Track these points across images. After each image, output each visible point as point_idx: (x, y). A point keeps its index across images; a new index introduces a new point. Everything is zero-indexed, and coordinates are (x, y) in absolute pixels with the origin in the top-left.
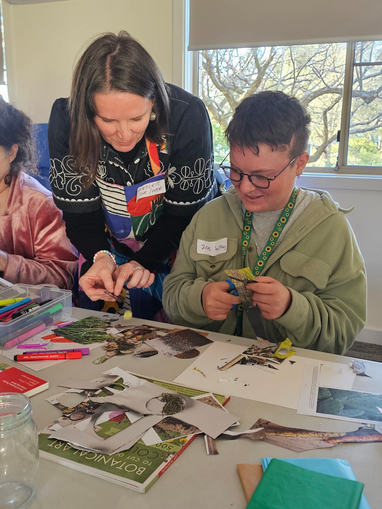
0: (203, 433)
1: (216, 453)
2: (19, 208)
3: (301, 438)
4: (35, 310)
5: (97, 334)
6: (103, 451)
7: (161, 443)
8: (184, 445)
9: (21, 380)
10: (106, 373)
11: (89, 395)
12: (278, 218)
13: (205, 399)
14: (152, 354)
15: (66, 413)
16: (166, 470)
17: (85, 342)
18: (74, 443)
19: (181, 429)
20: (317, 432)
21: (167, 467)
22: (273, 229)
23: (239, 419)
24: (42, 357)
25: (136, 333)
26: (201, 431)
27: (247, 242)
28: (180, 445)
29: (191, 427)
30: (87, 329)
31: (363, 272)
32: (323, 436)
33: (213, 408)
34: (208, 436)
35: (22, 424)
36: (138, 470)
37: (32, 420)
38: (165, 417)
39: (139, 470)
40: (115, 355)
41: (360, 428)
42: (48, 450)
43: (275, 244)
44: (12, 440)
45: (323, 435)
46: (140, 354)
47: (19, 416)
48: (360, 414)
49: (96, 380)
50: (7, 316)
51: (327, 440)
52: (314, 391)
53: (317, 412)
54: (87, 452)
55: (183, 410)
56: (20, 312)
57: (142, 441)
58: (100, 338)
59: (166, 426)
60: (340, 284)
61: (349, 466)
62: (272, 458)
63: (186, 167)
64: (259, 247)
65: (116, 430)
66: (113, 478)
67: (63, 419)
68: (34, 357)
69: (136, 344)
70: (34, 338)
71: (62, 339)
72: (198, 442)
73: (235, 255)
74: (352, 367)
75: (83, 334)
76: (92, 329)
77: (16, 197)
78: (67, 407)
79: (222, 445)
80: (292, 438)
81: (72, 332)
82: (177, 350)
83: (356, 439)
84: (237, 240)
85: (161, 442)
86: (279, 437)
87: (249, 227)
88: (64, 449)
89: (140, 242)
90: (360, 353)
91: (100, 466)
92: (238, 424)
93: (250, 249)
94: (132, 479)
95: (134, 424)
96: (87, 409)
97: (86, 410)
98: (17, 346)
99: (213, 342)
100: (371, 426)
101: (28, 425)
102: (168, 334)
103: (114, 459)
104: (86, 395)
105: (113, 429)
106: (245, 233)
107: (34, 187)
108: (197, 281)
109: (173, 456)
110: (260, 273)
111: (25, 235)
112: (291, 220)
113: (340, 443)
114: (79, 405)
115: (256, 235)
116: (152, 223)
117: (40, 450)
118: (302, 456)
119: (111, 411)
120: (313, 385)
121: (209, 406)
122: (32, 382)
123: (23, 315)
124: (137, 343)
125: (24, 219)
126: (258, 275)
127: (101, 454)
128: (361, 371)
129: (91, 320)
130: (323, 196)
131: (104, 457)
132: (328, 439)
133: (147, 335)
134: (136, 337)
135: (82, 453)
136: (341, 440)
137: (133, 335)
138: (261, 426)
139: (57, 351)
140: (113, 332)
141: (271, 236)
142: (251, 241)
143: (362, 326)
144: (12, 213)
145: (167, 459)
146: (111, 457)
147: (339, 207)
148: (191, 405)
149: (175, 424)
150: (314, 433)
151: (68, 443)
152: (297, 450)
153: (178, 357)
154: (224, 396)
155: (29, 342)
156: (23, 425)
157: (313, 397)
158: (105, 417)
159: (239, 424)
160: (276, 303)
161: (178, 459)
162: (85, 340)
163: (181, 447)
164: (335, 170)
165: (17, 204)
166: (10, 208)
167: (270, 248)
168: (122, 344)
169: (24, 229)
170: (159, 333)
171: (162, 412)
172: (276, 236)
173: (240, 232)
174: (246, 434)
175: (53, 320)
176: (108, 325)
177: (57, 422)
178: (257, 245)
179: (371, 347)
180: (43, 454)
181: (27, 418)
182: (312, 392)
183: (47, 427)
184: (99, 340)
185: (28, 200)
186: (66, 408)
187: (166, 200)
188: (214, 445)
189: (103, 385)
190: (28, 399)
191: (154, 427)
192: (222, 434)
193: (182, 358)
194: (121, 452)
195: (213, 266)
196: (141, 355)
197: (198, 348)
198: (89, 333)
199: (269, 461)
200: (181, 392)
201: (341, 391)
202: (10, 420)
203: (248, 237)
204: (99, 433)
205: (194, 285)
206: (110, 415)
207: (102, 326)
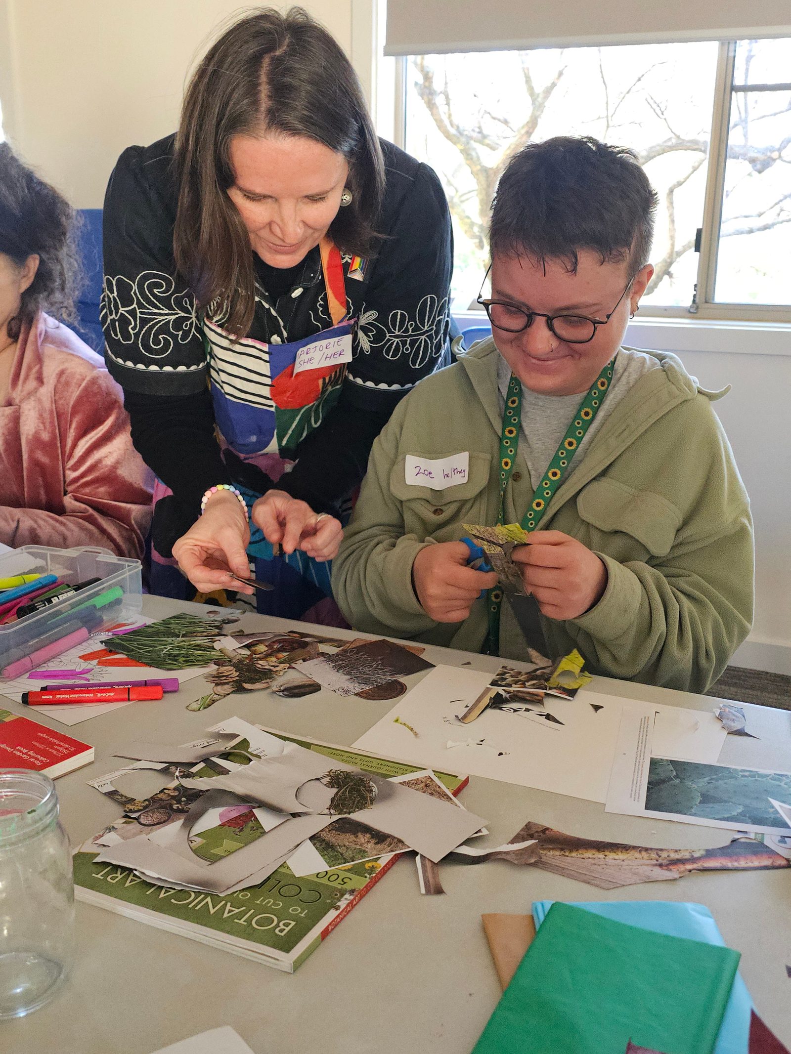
0: (414, 850)
1: (439, 891)
2: (36, 390)
3: (614, 861)
4: (65, 599)
5: (194, 649)
6: (207, 888)
7: (327, 872)
8: (374, 875)
9: (36, 744)
10: (214, 729)
11: (177, 774)
12: (574, 412)
13: (417, 782)
14: (307, 689)
15: (131, 811)
16: (336, 926)
17: (169, 667)
18: (147, 872)
19: (369, 842)
20: (646, 850)
21: (339, 920)
22: (564, 434)
23: (487, 823)
24: (81, 695)
25: (275, 647)
26: (409, 847)
27: (509, 461)
28: (366, 875)
29: (389, 840)
30: (173, 639)
31: (746, 522)
32: (657, 857)
33: (435, 800)
34: (422, 856)
35: (38, 833)
36: (279, 927)
37: (59, 826)
38: (335, 818)
39: (282, 927)
40: (232, 693)
41: (733, 841)
42: (93, 886)
43: (568, 464)
44: (18, 866)
45: (658, 855)
46: (283, 691)
47: (32, 817)
48: (735, 813)
49: (194, 742)
50: (7, 611)
51: (667, 865)
52: (640, 767)
53: (646, 809)
54: (174, 889)
55: (372, 804)
56: (34, 604)
57: (288, 868)
58: (200, 658)
59: (338, 837)
60: (700, 545)
61: (709, 916)
62: (554, 902)
63: (399, 311)
64: (535, 471)
65: (236, 845)
66: (228, 941)
67: (124, 823)
68: (63, 696)
69: (275, 669)
70: (63, 658)
71: (121, 659)
72: (402, 869)
73: (485, 488)
74: (720, 718)
75: (166, 650)
76: (183, 639)
77: (30, 369)
78: (132, 799)
79: (450, 876)
80: (596, 861)
81: (142, 645)
82: (359, 683)
83: (724, 863)
84: (489, 457)
85: (327, 868)
86: (569, 860)
87: (513, 429)
88: (127, 884)
89: (287, 460)
90: (735, 690)
91: (201, 917)
92: (485, 832)
93: (517, 477)
94: (267, 944)
95: (272, 832)
96: (175, 802)
97: (171, 806)
98: (27, 675)
99: (435, 666)
100: (756, 836)
101: (51, 835)
102: (343, 650)
103: (229, 904)
104: (172, 774)
105: (228, 844)
106: (507, 443)
107: (67, 347)
108: (404, 542)
109: (352, 897)
110: (536, 525)
111: (48, 447)
112: (601, 414)
113: (693, 871)
114: (157, 794)
115: (529, 446)
116: (316, 423)
117: (75, 886)
118: (614, 897)
119: (223, 806)
120: (639, 753)
121: (426, 796)
122: (59, 748)
123: (40, 609)
124: (277, 669)
125: (46, 415)
126: (533, 529)
127: (202, 893)
128: (737, 726)
129: (183, 621)
130: (665, 363)
131: (209, 899)
132: (668, 862)
133: (299, 651)
134: (276, 657)
135: (163, 891)
136: (695, 866)
137: (270, 651)
138: (531, 837)
139: (111, 685)
140: (228, 645)
141: (562, 446)
142: (519, 460)
143: (743, 633)
144: (21, 401)
145: (338, 904)
146: (223, 899)
147: (698, 385)
148: (387, 794)
149: (355, 833)
150: (640, 851)
151: (135, 872)
152: (603, 885)
153: (362, 697)
154: (457, 777)
155: (53, 666)
156: (41, 835)
157: (639, 779)
158: (212, 819)
159: (488, 833)
160: (574, 587)
161: (361, 901)
162: (170, 662)
163: (368, 880)
164: (690, 312)
165: (32, 384)
166: (16, 389)
167: (559, 472)
168: (248, 670)
169: (45, 436)
170: (323, 648)
171: (329, 809)
172: (570, 448)
173: (496, 441)
174: (500, 853)
175: (102, 620)
176: (217, 631)
177: (111, 829)
178: (530, 468)
179: (758, 678)
180: (82, 893)
181: (48, 820)
182: (637, 768)
183: (90, 840)
184: (198, 661)
185: (54, 376)
186: (132, 801)
187: (351, 377)
188: (435, 875)
189: (208, 754)
190: (51, 782)
191: (312, 838)
192: (451, 854)
193: (370, 699)
194: (243, 890)
195: (437, 512)
196: (285, 693)
197: (403, 679)
198: (178, 647)
199: (548, 907)
200: (369, 769)
201: (696, 766)
202: (14, 826)
203: (511, 451)
204: (198, 852)
205: (397, 550)
206: (221, 815)
207: (205, 634)
